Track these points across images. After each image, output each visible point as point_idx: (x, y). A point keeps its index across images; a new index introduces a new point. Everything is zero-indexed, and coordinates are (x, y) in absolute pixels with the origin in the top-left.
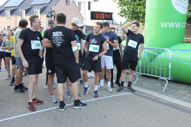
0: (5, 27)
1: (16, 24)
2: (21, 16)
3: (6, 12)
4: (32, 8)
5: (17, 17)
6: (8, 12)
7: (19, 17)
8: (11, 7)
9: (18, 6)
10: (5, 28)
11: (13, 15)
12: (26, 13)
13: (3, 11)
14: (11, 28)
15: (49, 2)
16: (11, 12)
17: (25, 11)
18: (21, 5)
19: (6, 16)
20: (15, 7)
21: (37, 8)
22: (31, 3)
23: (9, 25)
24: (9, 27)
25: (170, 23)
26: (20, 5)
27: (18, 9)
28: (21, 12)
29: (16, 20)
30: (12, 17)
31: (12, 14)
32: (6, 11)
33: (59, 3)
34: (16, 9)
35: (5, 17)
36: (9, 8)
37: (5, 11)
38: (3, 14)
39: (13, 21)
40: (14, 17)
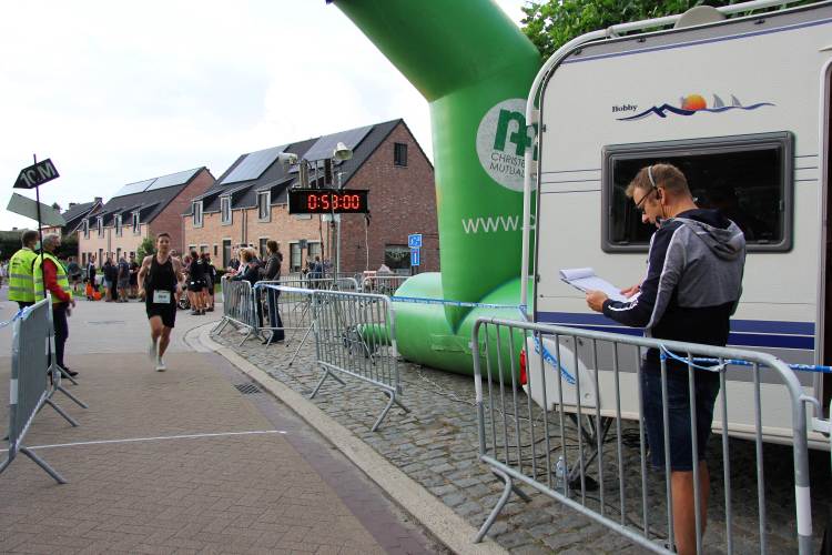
0: (216, 245)
2: (258, 209)
4: (290, 181)
5: (249, 212)
7: (254, 211)
9: (256, 178)
10: (216, 247)
11: (239, 207)
12: (273, 198)
13: (215, 196)
16: (233, 198)
17: (270, 192)
18: (264, 175)
19: (220, 213)
20: (246, 183)
23: (228, 237)
24: (227, 243)
25: (486, 221)
27: (253, 187)
28: (260, 196)
29: (245, 221)
30: (235, 213)
32: (221, 198)
34: (250, 187)
35: (218, 214)
36: (233, 185)
37: (220, 196)
38: (215, 204)
39: (238, 226)
40: (240, 212)
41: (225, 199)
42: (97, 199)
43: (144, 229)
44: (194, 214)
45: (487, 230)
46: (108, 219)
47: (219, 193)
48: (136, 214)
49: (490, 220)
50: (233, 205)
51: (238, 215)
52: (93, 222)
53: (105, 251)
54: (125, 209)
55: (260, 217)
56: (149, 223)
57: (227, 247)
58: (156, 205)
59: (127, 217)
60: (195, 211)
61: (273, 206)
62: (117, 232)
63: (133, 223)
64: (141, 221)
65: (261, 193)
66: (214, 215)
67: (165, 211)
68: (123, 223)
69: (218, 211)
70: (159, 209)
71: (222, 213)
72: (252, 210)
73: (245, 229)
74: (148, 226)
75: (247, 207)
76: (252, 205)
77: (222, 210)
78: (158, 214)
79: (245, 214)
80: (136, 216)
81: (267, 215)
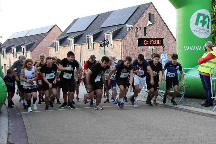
2: (87, 44)
3: (69, 40)
4: (102, 32)
5: (83, 46)
7: (86, 45)
8: (75, 33)
9: (84, 30)
11: (77, 44)
12: (95, 40)
13: (66, 38)
15: (126, 21)
16: (74, 40)
17: (93, 37)
18: (89, 28)
20: (80, 32)
21: (109, 32)
22: (101, 25)
26: (87, 28)
27: (84, 34)
28: (88, 38)
30: (76, 47)
33: (138, 21)
34: (82, 34)
35: (67, 47)
36: (73, 34)
38: (65, 43)
39: (78, 52)
40: (79, 46)
41: (71, 40)
43: (29, 54)
45: (191, 50)
47: (67, 37)
49: (192, 46)
50: (75, 43)
53: (8, 65)
55: (88, 48)
56: (31, 51)
59: (19, 49)
60: (55, 46)
61: (95, 43)
62: (14, 56)
63: (23, 52)
64: (27, 50)
65: (89, 37)
66: (65, 47)
67: (38, 46)
68: (17, 51)
69: (67, 46)
70: (35, 45)
71: (69, 46)
72: (84, 45)
73: (81, 54)
74: (31, 53)
75: (82, 44)
76: (84, 43)
77: (69, 45)
78: (35, 47)
79: (81, 47)
80: (24, 48)
81: (92, 47)
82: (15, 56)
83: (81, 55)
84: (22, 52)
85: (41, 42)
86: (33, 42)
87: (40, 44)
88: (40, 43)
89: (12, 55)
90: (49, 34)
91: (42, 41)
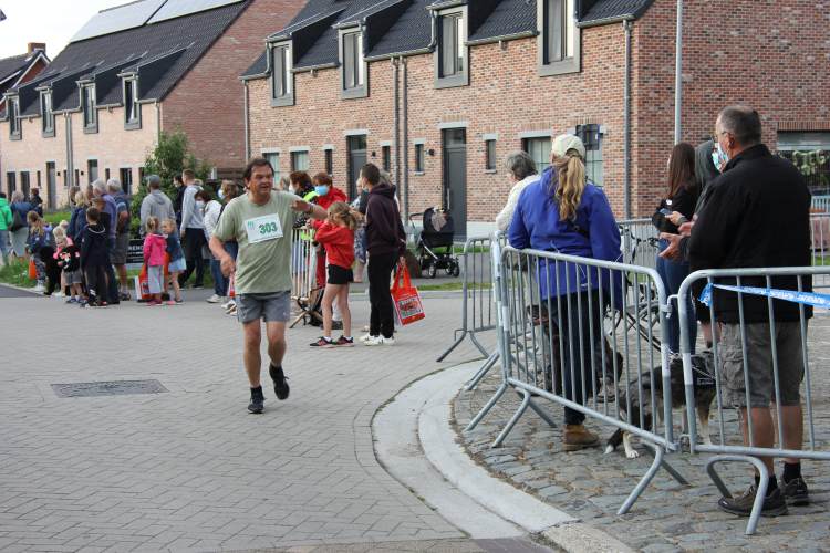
0: (329, 147)
1: (402, 118)
2: (436, 54)
3: (341, 33)
5: (412, 62)
6: (350, 35)
7: (426, 59)
10: (329, 152)
13: (324, 26)
14: (369, 151)
16: (369, 29)
19: (336, 67)
23: (358, 126)
24: (356, 142)
28: (440, 20)
29: (401, 85)
30: (375, 68)
31: (380, 47)
32: (340, 31)
35: (333, 72)
37: (334, 26)
38: (320, 48)
39: (384, 97)
40: (389, 64)
42: (33, 46)
43: (151, 113)
44: (271, 72)
46: (64, 93)
47: (334, 18)
48: (131, 77)
50: (369, 50)
51: (385, 72)
52: (29, 99)
53: (61, 167)
54: (103, 67)
55: (441, 75)
56: (162, 99)
57: (356, 152)
58: (178, 55)
59: (108, 86)
60: (272, 66)
61: (475, 46)
62: (86, 122)
63: (124, 101)
64: (142, 95)
65: (443, 13)
66: (323, 75)
67: (197, 69)
68: (100, 99)
69: (332, 64)
70: (182, 64)
71: (341, 68)
72: (420, 58)
73: (401, 106)
74: (161, 105)
75: (405, 52)
76: (420, 47)
77: (341, 60)
78: (182, 77)
79: (402, 68)
80: (128, 84)
81: (458, 68)
82: (89, 125)
83: (401, 112)
84: (121, 101)
85: (212, 50)
86: (172, 51)
87: (205, 59)
88: (209, 54)
89: (78, 119)
90: (250, 8)
91: (216, 45)
